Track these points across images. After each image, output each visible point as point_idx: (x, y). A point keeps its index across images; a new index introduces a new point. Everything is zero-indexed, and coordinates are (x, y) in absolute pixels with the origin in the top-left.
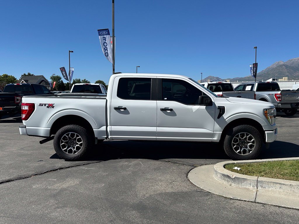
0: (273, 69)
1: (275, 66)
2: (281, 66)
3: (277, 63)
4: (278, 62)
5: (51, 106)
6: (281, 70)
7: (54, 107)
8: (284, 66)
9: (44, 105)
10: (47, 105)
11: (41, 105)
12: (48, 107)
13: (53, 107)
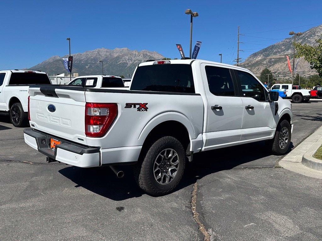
0: (50, 63)
1: (51, 61)
2: (58, 61)
3: (53, 58)
4: (54, 56)
5: (143, 107)
6: (58, 65)
7: (148, 108)
8: (60, 62)
9: (133, 106)
10: (137, 106)
11: (128, 106)
12: (139, 109)
13: (146, 109)
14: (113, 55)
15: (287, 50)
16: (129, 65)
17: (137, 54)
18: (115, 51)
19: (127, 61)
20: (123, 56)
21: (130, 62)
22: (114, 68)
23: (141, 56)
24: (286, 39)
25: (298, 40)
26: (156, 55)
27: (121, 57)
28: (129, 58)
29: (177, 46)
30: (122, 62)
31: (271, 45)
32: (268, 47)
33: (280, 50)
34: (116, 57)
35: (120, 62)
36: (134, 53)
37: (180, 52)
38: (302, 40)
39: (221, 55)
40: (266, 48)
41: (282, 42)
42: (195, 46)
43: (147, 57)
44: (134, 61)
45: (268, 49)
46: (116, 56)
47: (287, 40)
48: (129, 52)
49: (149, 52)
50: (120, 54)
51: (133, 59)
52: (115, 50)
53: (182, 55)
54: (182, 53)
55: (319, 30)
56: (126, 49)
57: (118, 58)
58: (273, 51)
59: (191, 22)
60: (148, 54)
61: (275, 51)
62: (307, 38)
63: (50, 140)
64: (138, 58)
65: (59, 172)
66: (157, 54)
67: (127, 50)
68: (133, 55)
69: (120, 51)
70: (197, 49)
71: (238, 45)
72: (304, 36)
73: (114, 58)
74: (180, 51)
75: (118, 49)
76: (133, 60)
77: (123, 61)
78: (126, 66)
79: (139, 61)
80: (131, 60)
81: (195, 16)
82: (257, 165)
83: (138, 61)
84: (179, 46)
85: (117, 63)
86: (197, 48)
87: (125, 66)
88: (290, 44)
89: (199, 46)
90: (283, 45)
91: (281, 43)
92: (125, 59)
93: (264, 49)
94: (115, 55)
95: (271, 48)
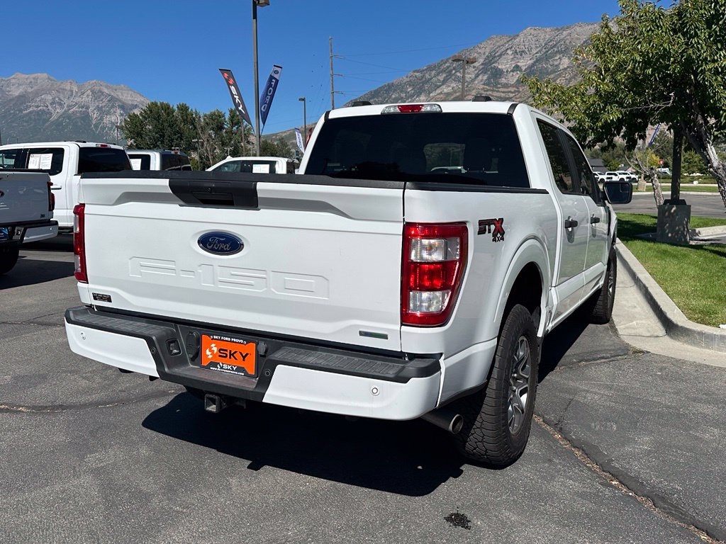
9: (487, 227)
10: (492, 229)
14: (9, 91)
15: (418, 96)
16: (54, 117)
17: (75, 89)
18: (13, 81)
19: (50, 107)
20: (37, 94)
21: (58, 110)
22: (14, 124)
23: (88, 96)
24: (414, 72)
25: (438, 74)
26: (125, 95)
27: (31, 95)
28: (54, 99)
29: (223, 74)
30: (35, 109)
31: (386, 84)
32: (380, 88)
33: (403, 95)
34: (19, 97)
35: (31, 109)
36: (68, 88)
37: (230, 89)
38: (444, 75)
39: (304, 100)
40: (377, 90)
41: (407, 77)
42: (271, 76)
43: (103, 97)
44: (69, 107)
45: (379, 93)
46: (17, 94)
47: (417, 74)
48: (52, 85)
49: (107, 87)
50: (30, 90)
51: (66, 102)
52: (14, 78)
53: (237, 97)
54: (234, 92)
55: (476, 54)
56: (45, 75)
57: (23, 99)
58: (391, 96)
59: (255, 17)
60: (106, 91)
61: (393, 96)
62: (454, 71)
63: (199, 341)
64: (77, 100)
65: (144, 429)
66: (130, 92)
67: (49, 78)
68: (64, 94)
69: (29, 81)
70: (273, 83)
71: (332, 81)
72: (450, 66)
73: (12, 100)
74: (229, 85)
75: (22, 76)
76: (65, 106)
77: (38, 107)
78: (48, 120)
79: (83, 107)
80: (60, 104)
81: (262, 5)
82: (598, 351)
83: (79, 107)
84: (226, 75)
85: (21, 111)
86: (274, 80)
87: (44, 119)
88: (424, 83)
89: (276, 76)
90: (410, 83)
91: (406, 80)
92: (45, 103)
93: (371, 92)
94: (16, 92)
95: (385, 90)
